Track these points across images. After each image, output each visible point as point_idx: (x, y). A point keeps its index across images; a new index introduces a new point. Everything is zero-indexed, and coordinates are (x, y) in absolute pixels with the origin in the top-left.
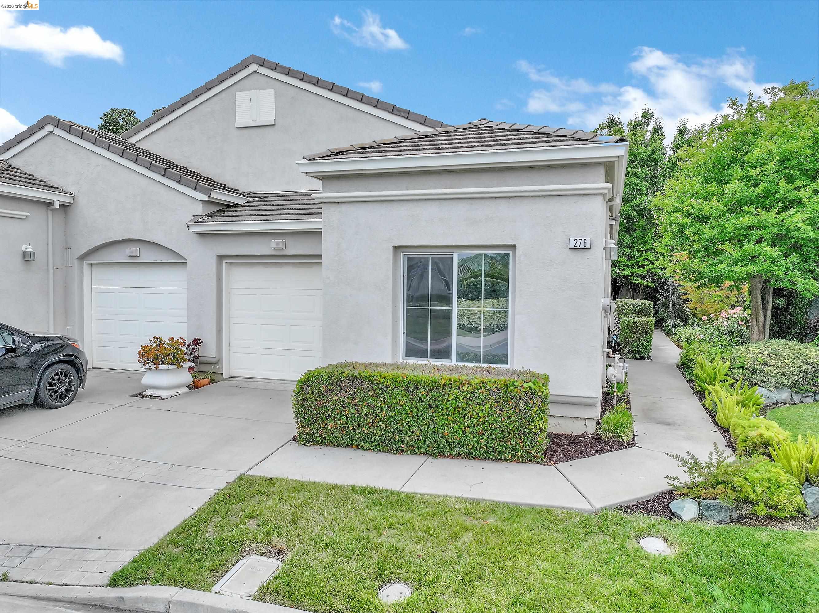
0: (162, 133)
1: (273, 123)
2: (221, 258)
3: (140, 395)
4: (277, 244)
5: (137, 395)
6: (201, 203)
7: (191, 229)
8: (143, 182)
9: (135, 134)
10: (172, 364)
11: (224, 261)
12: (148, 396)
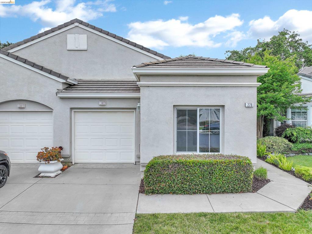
0: (27, 50)
1: (86, 49)
2: (72, 109)
3: (38, 177)
4: (102, 103)
5: (36, 177)
6: (61, 84)
7: (58, 96)
8: (29, 72)
9: (11, 49)
10: (56, 160)
11: (73, 111)
12: (42, 177)
